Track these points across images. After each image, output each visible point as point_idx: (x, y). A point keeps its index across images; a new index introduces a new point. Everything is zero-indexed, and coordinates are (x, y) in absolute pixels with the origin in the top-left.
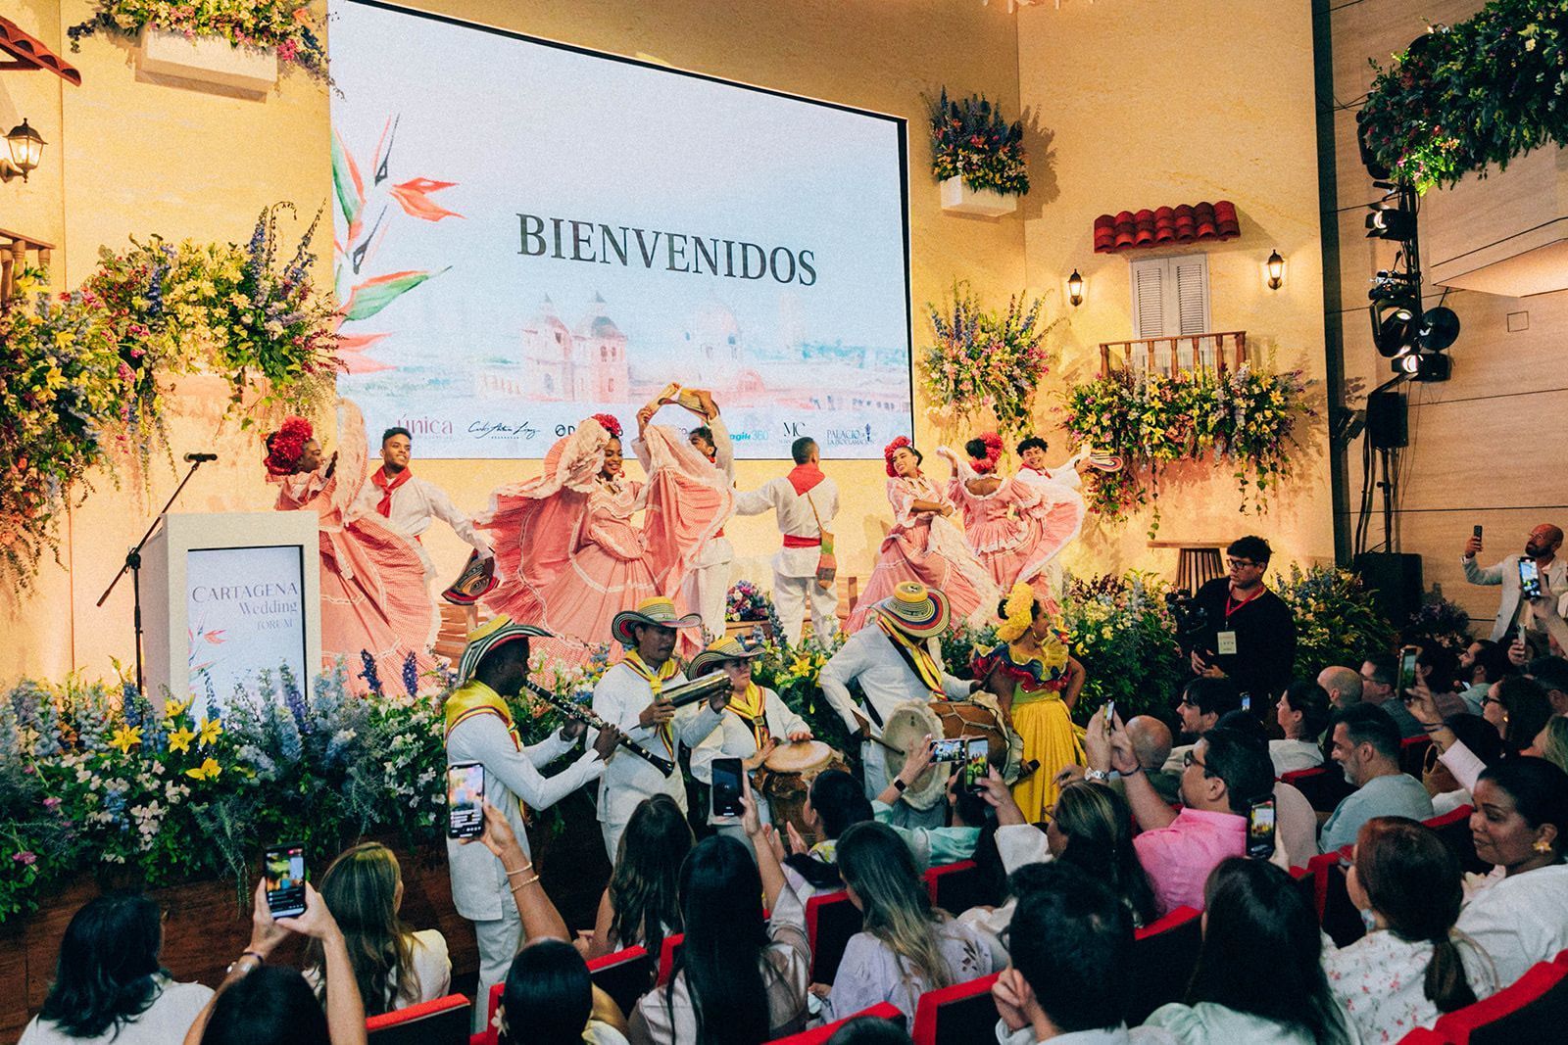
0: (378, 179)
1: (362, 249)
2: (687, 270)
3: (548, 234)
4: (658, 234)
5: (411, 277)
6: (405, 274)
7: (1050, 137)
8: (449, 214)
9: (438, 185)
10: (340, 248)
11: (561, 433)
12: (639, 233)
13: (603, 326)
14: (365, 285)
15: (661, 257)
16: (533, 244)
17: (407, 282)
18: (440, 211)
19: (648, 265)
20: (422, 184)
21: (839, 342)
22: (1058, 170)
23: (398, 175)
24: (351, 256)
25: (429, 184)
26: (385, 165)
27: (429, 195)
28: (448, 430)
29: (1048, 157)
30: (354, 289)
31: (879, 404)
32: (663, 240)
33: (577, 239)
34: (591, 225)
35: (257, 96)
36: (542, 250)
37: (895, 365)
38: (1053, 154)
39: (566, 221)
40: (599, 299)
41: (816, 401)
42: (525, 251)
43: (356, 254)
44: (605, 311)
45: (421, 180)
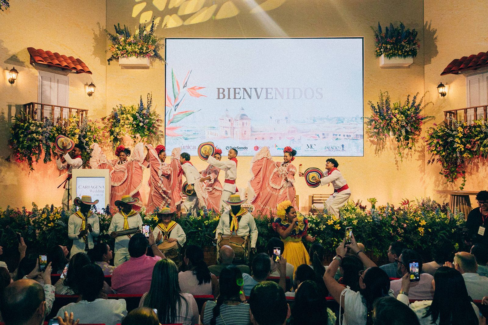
0: (184, 87)
1: (178, 105)
2: (272, 98)
3: (226, 93)
4: (262, 89)
5: (190, 112)
6: (187, 111)
7: (434, 32)
8: (202, 95)
9: (200, 88)
10: (172, 105)
11: (227, 148)
12: (256, 89)
13: (243, 117)
14: (177, 114)
15: (263, 95)
16: (221, 96)
17: (188, 113)
18: (199, 95)
19: (258, 98)
20: (196, 88)
21: (328, 116)
22: (438, 44)
23: (189, 86)
24: (174, 107)
25: (197, 88)
26: (186, 83)
27: (197, 91)
28: (194, 148)
29: (434, 39)
30: (174, 115)
31: (344, 136)
32: (264, 90)
33: (235, 93)
34: (240, 89)
35: (147, 68)
36: (224, 97)
37: (352, 122)
38: (436, 38)
39: (232, 88)
40: (243, 109)
41: (318, 135)
42: (219, 98)
43: (176, 106)
44: (244, 112)
45: (196, 87)
